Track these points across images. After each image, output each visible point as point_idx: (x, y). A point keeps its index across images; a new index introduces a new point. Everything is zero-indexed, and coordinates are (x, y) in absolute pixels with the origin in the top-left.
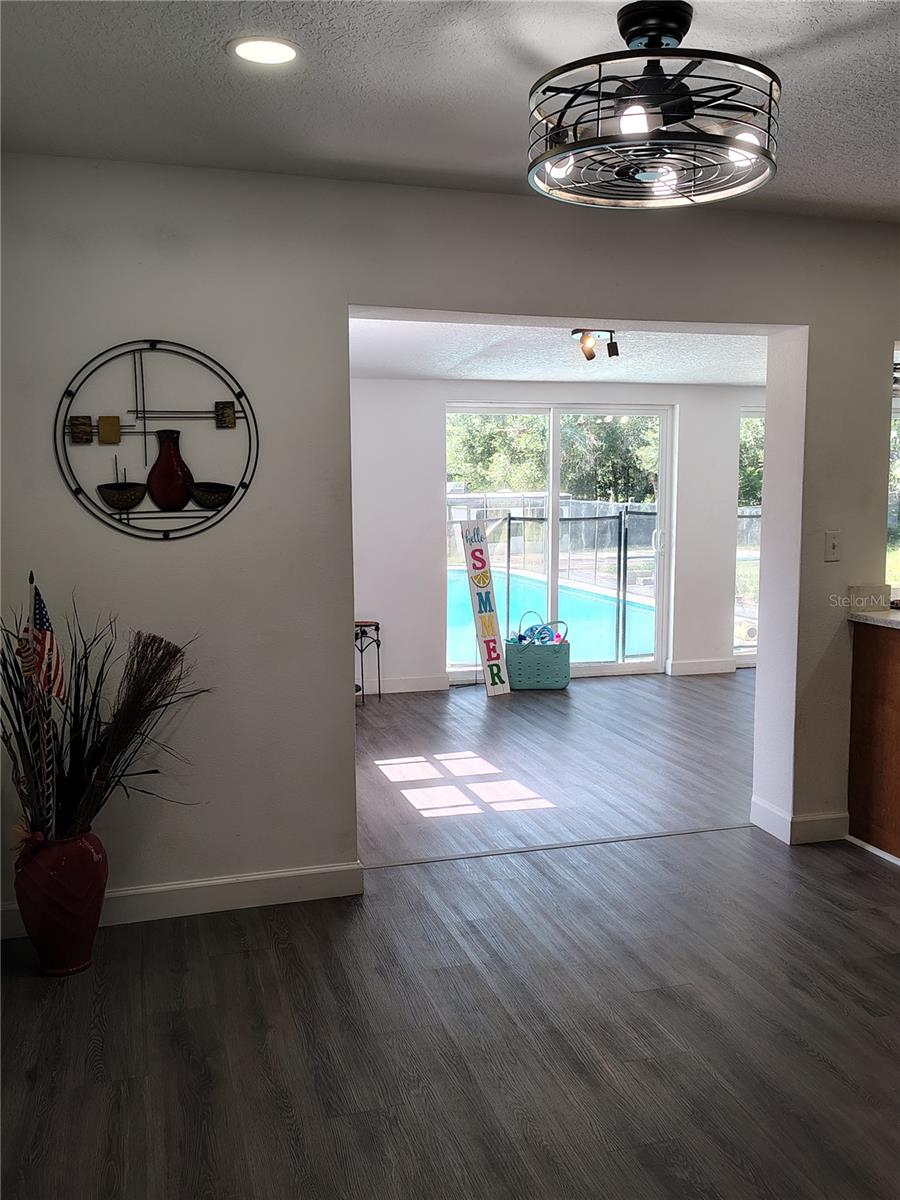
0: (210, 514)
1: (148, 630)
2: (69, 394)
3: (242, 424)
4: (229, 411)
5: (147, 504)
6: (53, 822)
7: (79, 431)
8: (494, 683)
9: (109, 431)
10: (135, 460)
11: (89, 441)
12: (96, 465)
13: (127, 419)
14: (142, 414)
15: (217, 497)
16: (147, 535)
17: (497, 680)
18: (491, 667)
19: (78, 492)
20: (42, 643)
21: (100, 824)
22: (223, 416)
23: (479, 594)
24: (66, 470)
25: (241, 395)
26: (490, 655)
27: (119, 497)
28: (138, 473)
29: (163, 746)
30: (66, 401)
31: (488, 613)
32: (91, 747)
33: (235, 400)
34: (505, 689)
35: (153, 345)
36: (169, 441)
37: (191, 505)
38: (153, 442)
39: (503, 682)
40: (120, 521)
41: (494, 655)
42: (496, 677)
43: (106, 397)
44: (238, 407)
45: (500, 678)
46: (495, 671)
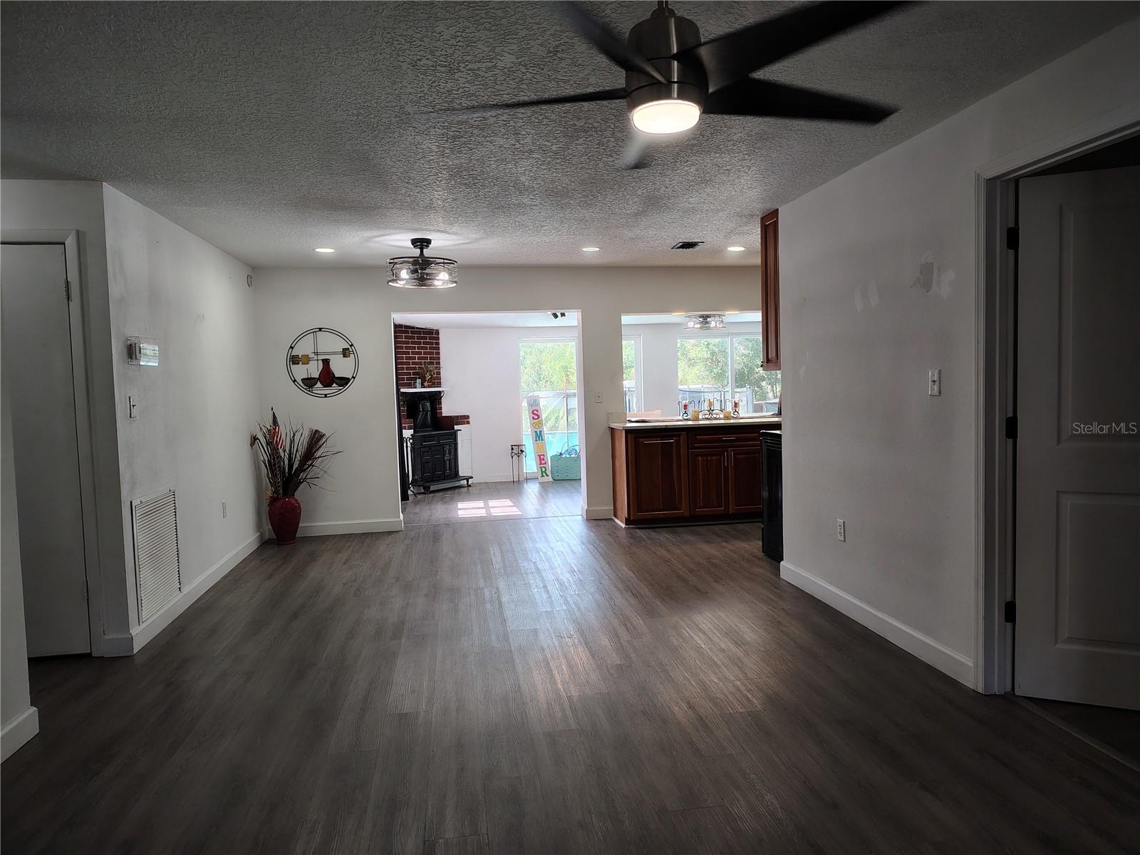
0: (341, 388)
1: (315, 428)
2: (292, 348)
3: (352, 356)
4: (347, 351)
5: (319, 385)
6: (281, 491)
7: (295, 360)
8: (543, 476)
9: (306, 360)
10: (314, 370)
11: (298, 363)
12: (301, 371)
13: (312, 355)
14: (316, 354)
15: (344, 382)
16: (318, 396)
17: (544, 474)
18: (541, 468)
19: (294, 381)
20: (275, 429)
21: (298, 494)
22: (345, 353)
23: (536, 432)
24: (290, 373)
25: (352, 345)
26: (541, 462)
27: (309, 383)
28: (316, 374)
29: (325, 472)
30: (291, 350)
31: (541, 441)
32: (297, 469)
33: (349, 347)
34: (550, 479)
35: (320, 329)
36: (326, 362)
37: (334, 385)
38: (321, 362)
39: (547, 476)
40: (309, 391)
41: (543, 462)
42: (544, 473)
43: (303, 349)
44: (351, 350)
45: (546, 474)
46: (544, 470)
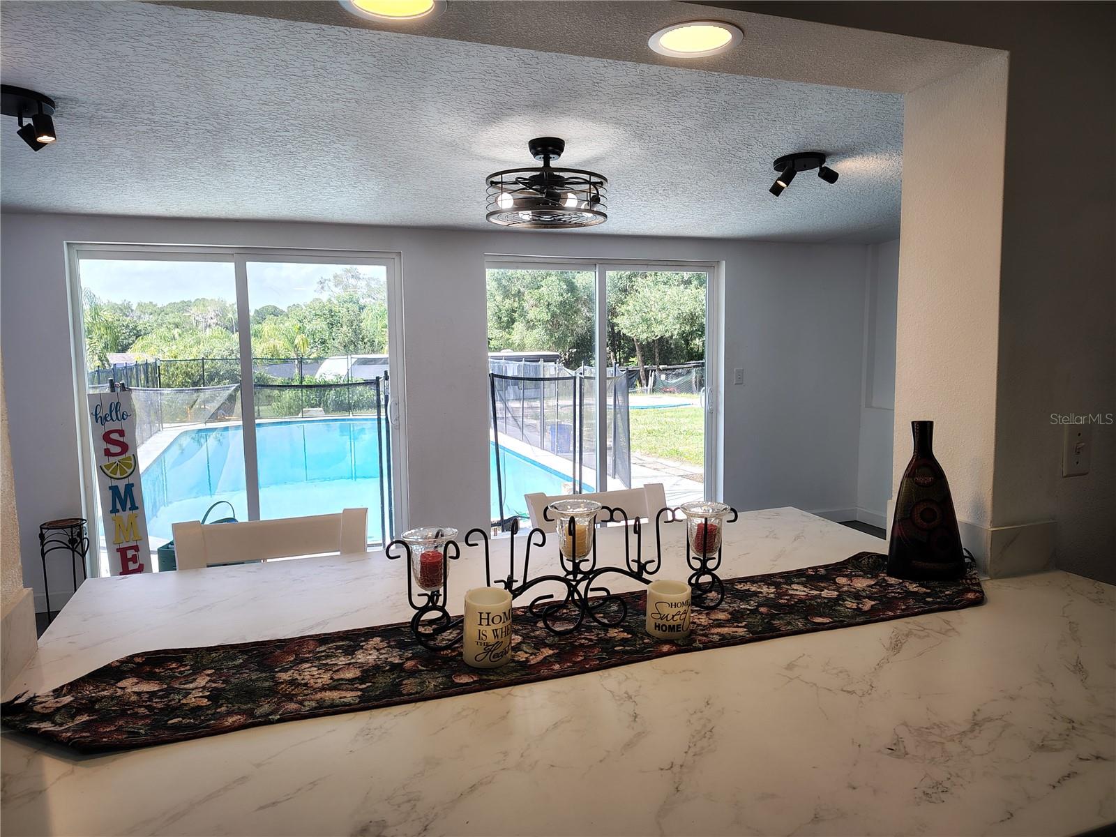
23: (115, 489)
26: (126, 566)
31: (128, 512)
41: (133, 565)
